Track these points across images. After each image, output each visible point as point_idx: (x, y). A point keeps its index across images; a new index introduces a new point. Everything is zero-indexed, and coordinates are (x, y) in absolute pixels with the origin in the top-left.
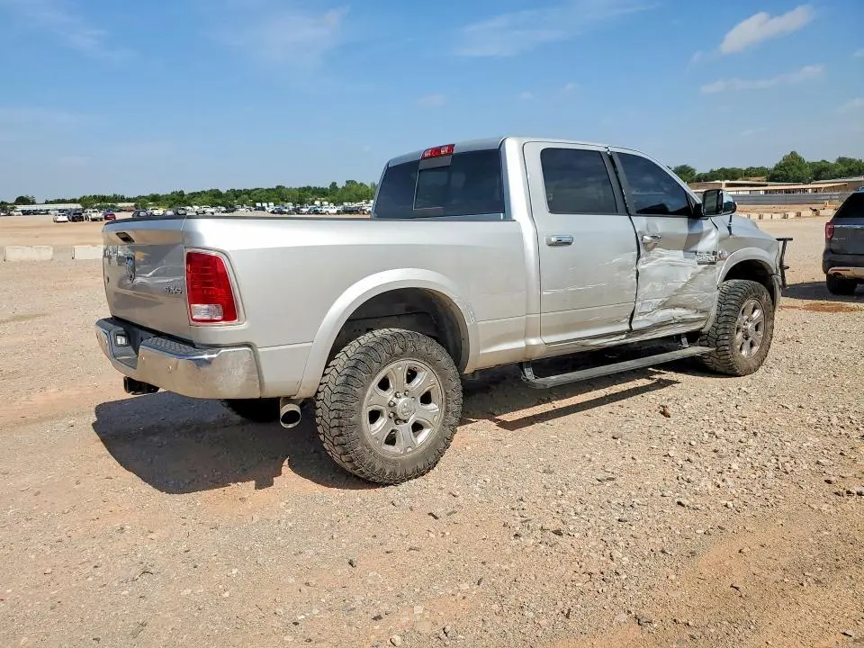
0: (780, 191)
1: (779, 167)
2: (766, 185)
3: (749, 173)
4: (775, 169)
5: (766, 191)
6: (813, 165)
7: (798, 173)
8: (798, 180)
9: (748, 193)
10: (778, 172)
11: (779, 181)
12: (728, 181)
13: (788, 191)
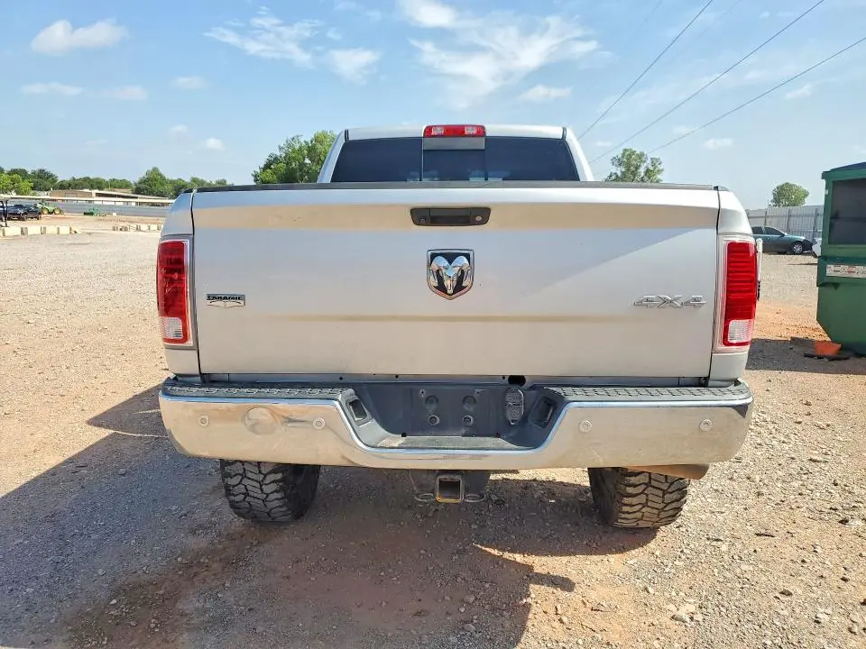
0: (148, 203)
1: (143, 181)
2: (137, 198)
3: (115, 184)
4: (140, 183)
5: (137, 203)
6: (172, 182)
7: (161, 189)
8: (162, 195)
9: (122, 203)
10: (143, 186)
11: (144, 194)
12: (97, 191)
13: (153, 204)
